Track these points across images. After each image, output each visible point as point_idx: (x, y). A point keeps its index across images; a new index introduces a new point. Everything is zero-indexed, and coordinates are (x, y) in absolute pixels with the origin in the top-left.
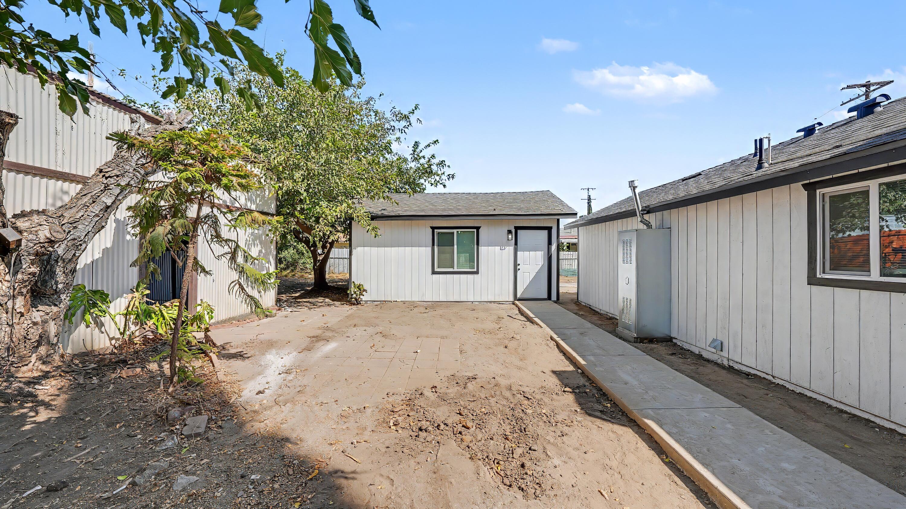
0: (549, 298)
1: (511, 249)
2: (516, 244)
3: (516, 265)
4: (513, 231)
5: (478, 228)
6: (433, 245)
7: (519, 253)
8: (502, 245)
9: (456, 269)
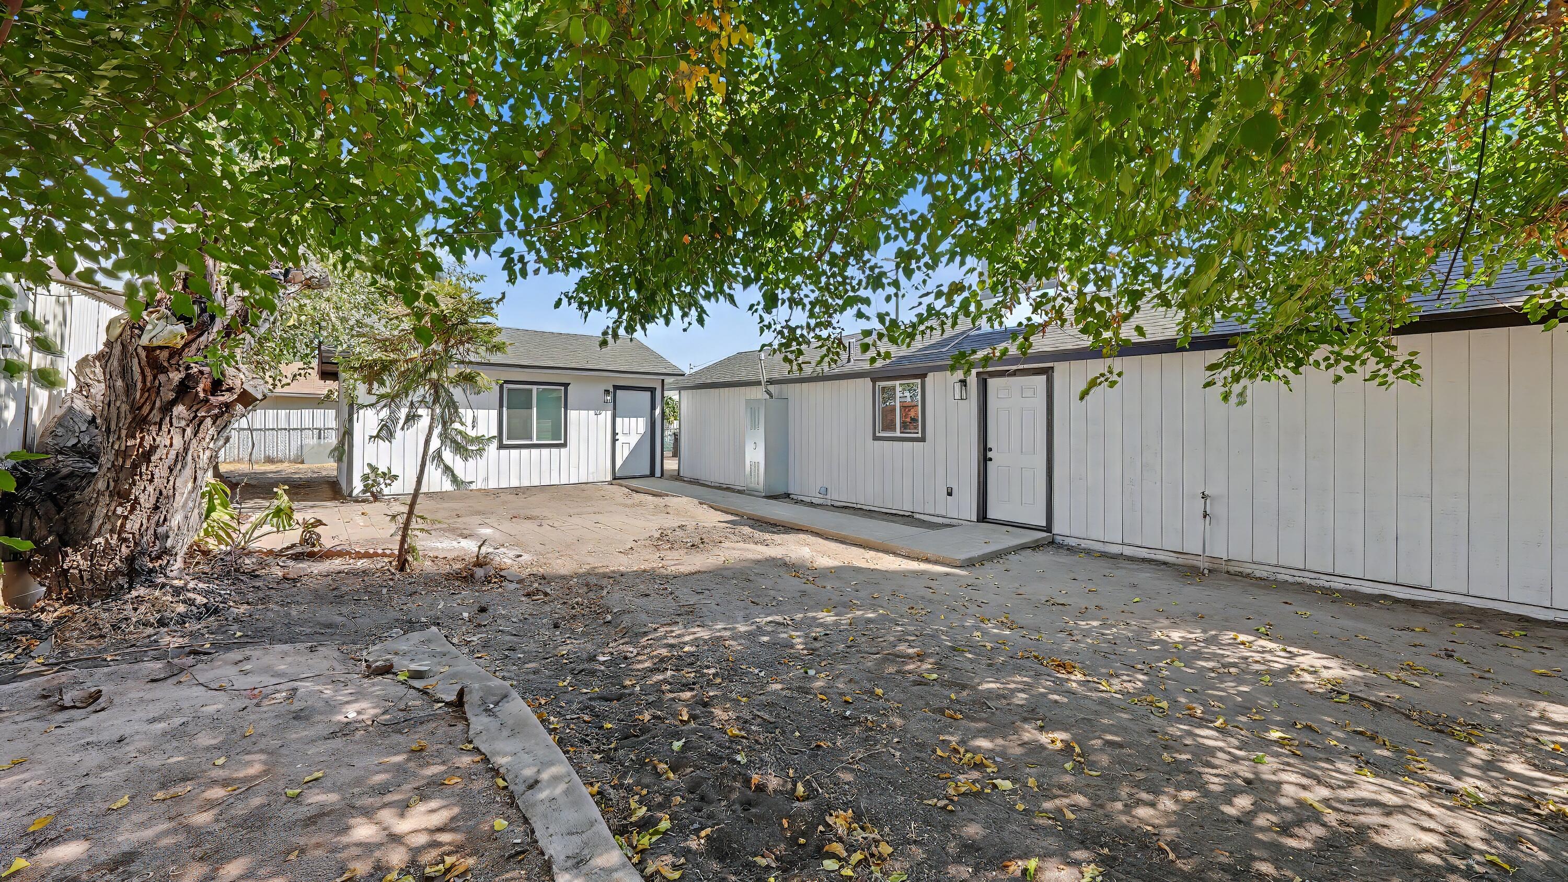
0: (652, 474)
1: (609, 413)
2: (615, 408)
3: (614, 434)
4: (611, 390)
5: (566, 385)
6: (501, 406)
7: (618, 420)
8: (598, 409)
9: (535, 442)
